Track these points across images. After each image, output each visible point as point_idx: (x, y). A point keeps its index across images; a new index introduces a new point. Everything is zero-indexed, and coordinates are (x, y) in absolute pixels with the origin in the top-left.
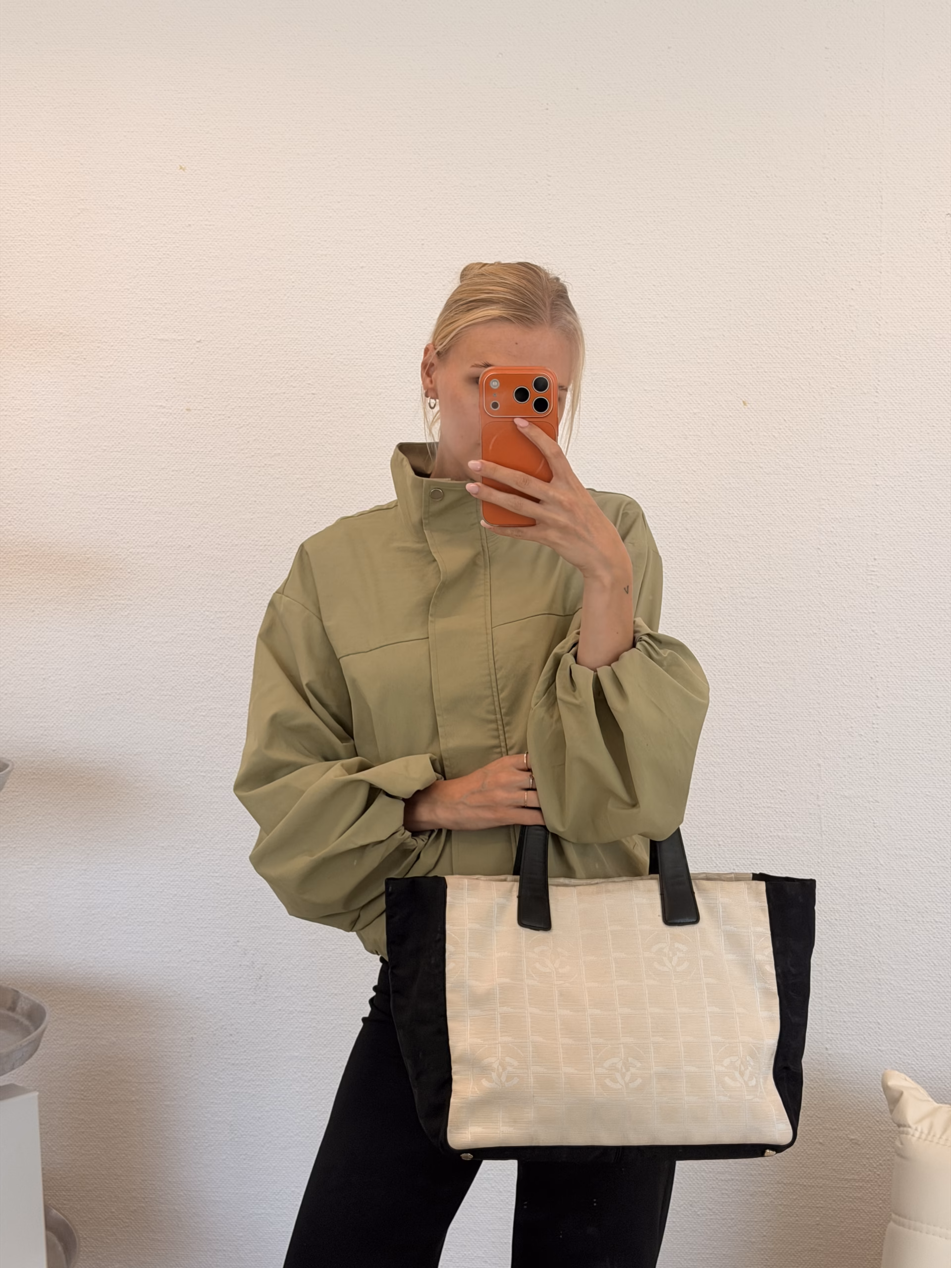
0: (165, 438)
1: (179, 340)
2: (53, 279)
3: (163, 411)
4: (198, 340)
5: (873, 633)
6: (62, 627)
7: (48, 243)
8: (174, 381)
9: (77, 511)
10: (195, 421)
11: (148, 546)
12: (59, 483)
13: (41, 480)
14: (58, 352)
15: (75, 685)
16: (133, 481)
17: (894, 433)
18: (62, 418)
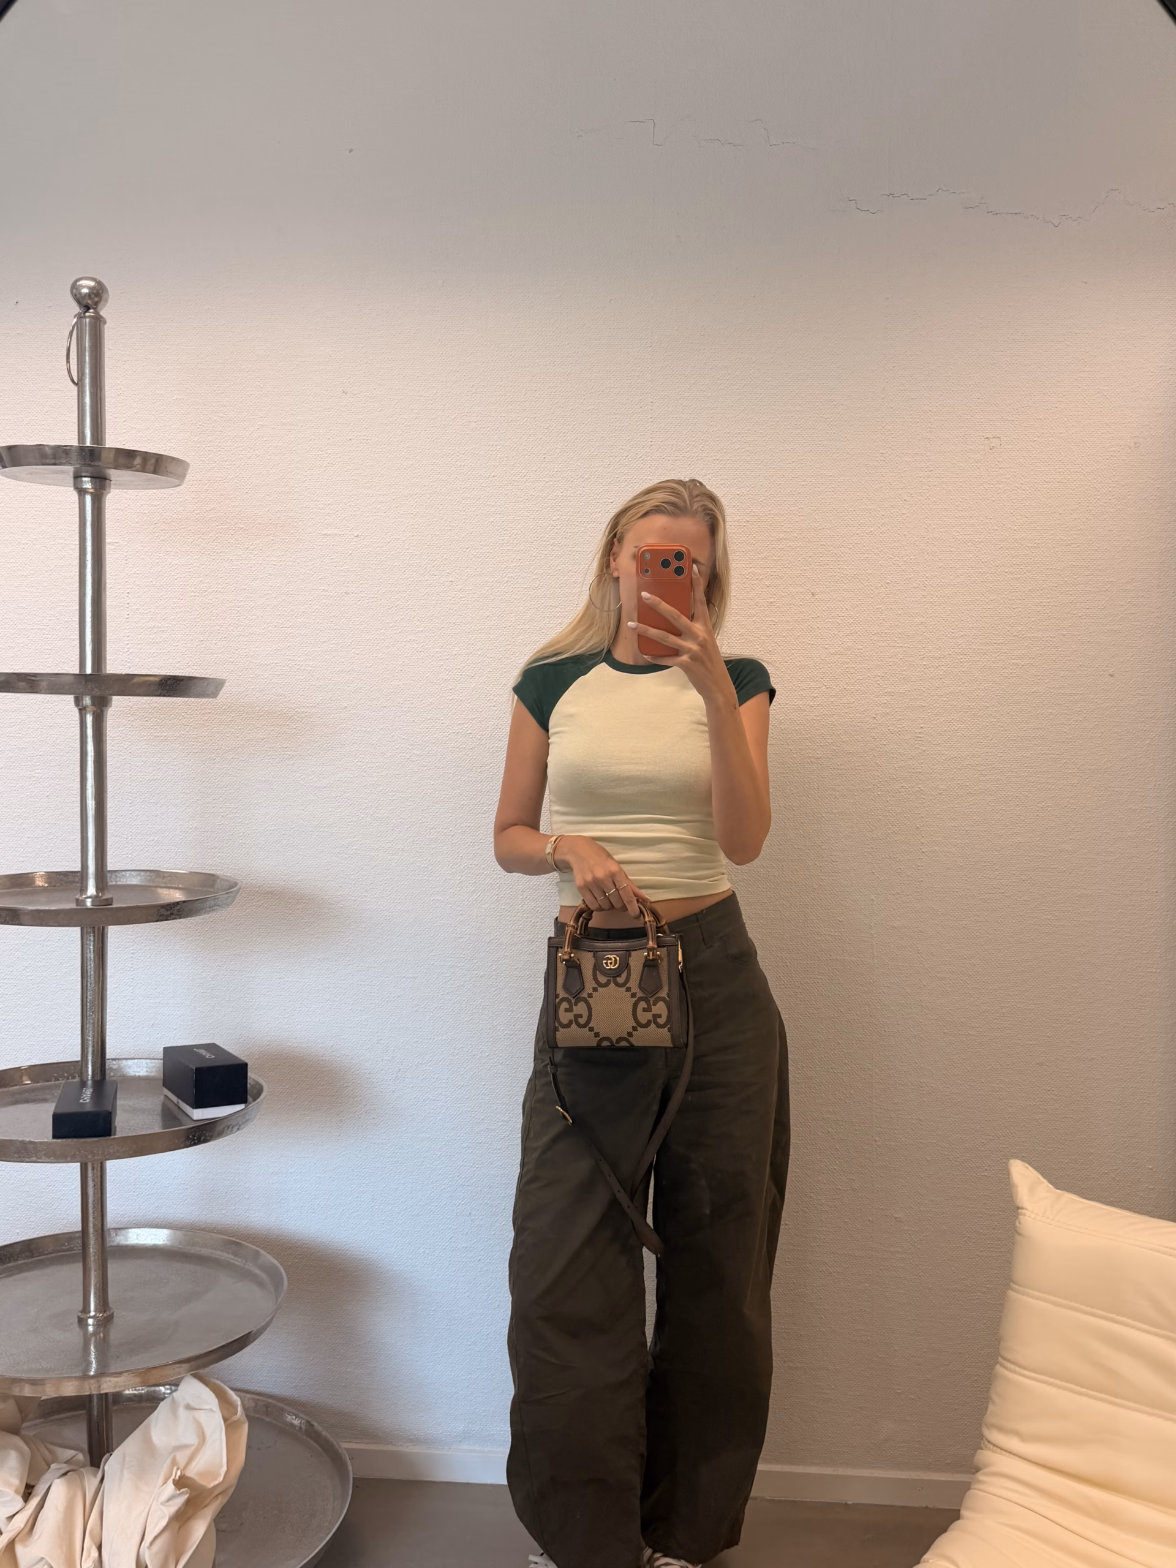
0: (327, 617)
1: (340, 535)
4: (356, 535)
7: (232, 453)
9: (252, 676)
11: (311, 707)
14: (239, 544)
16: (299, 652)
18: (241, 599)
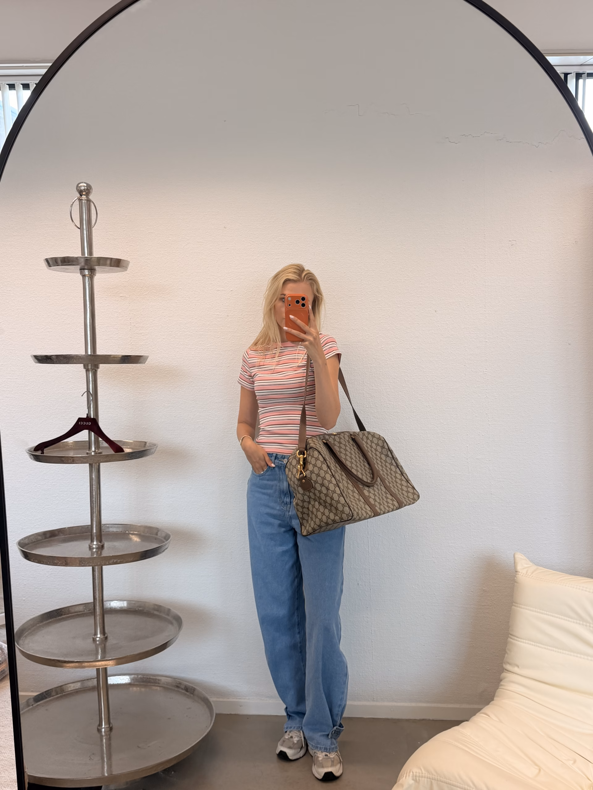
2: (178, 268)
3: (218, 316)
4: (231, 290)
8: (222, 305)
10: (230, 320)
12: (180, 343)
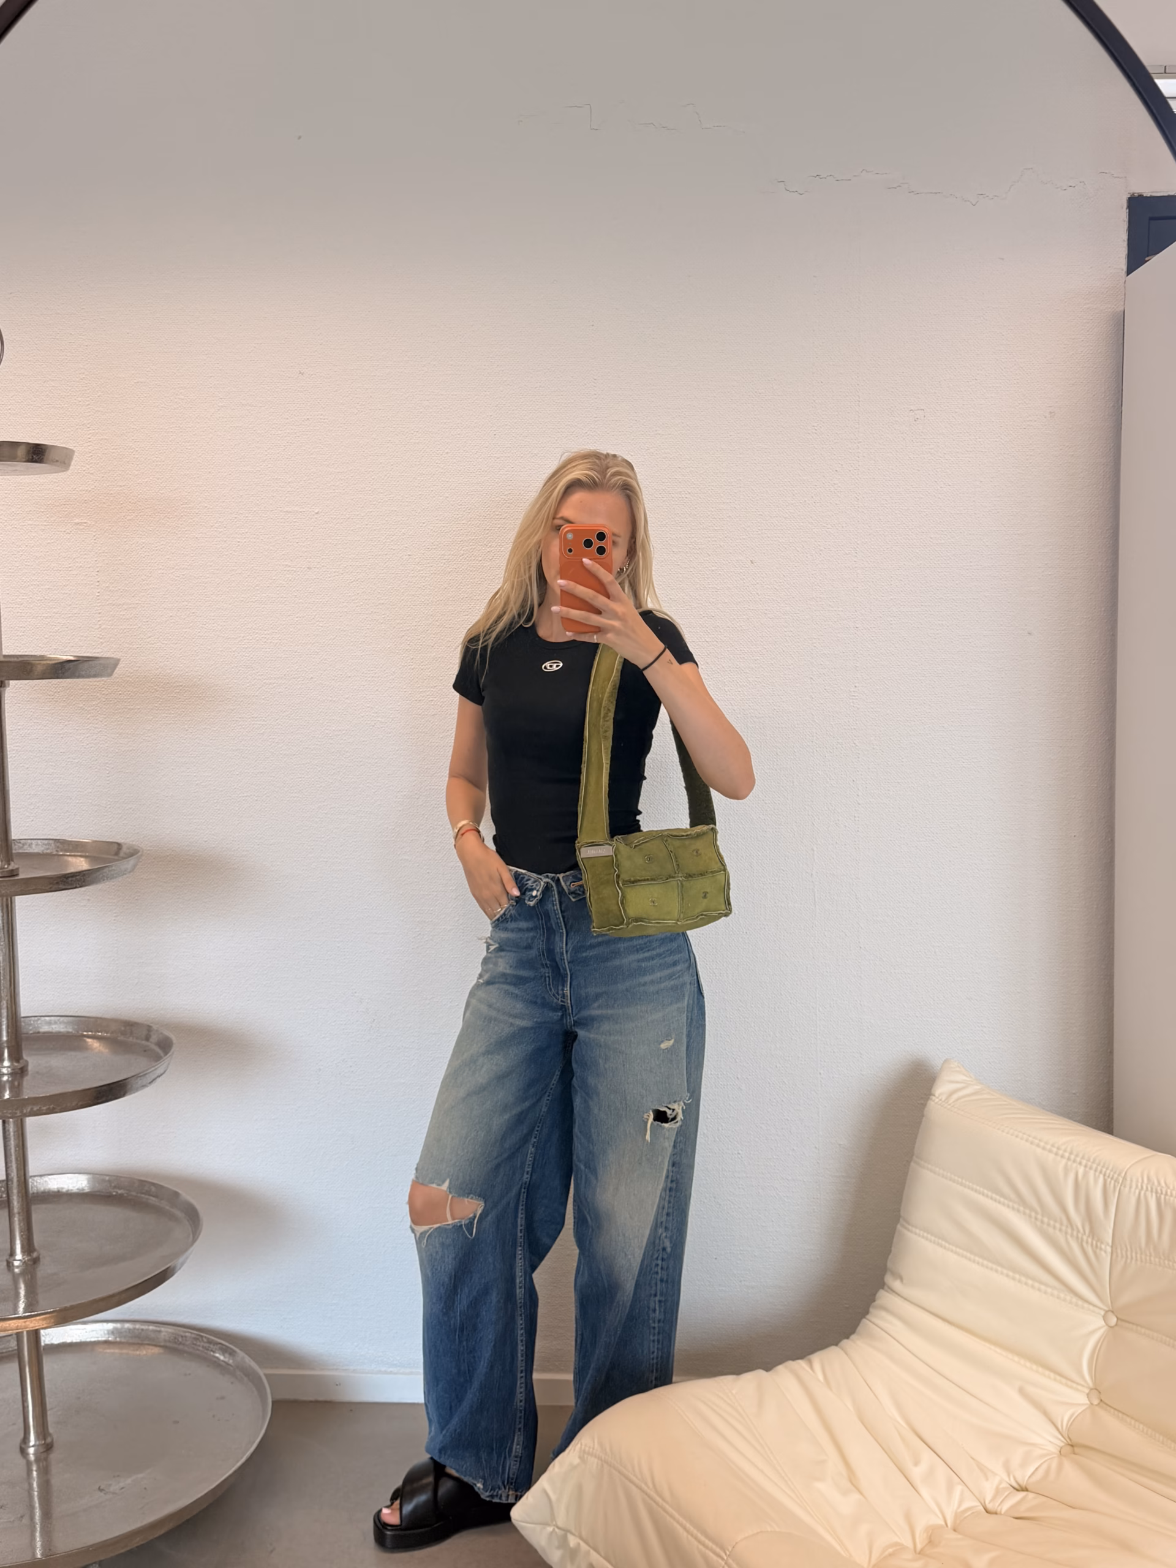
0: (291, 591)
1: (301, 512)
4: (316, 511)
5: (854, 745)
6: (211, 743)
8: (297, 545)
13: (191, 625)
15: (221, 789)
16: (265, 626)
17: (870, 586)
